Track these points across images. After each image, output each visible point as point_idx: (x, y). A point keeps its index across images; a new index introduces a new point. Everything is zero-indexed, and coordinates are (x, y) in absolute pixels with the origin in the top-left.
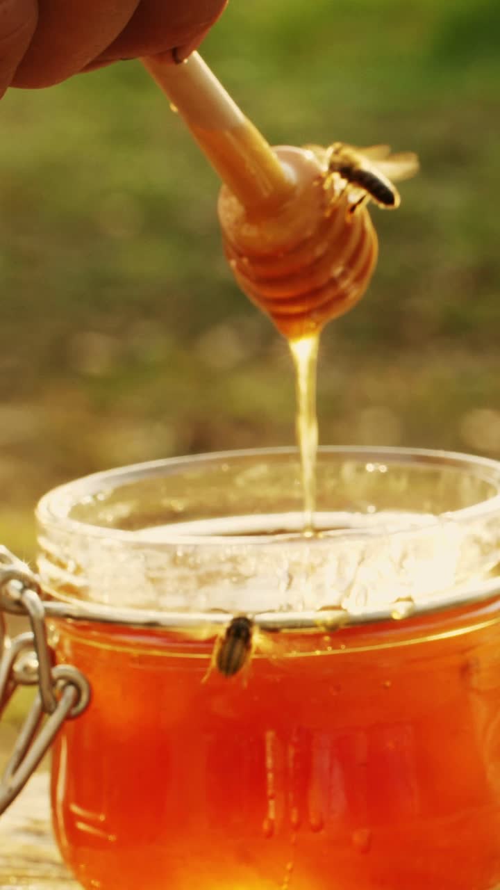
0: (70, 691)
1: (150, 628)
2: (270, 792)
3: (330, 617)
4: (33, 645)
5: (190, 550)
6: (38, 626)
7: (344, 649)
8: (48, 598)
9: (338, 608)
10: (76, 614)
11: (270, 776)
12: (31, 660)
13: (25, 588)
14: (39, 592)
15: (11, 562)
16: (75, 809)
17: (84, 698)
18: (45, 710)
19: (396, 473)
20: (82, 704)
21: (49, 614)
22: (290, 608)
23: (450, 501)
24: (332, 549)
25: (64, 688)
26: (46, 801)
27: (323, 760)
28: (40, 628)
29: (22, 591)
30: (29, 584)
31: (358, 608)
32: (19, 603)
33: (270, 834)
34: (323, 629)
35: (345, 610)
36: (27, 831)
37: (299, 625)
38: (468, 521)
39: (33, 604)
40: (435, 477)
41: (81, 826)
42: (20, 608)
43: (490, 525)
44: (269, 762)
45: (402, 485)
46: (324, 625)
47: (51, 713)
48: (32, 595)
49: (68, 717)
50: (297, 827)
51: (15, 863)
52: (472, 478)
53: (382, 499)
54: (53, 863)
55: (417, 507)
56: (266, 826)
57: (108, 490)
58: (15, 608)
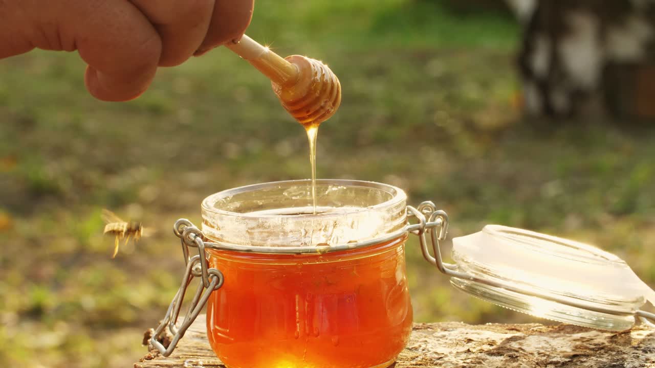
0: (215, 278)
1: (248, 253)
2: (297, 320)
3: (322, 248)
4: (199, 260)
5: (264, 220)
6: (202, 252)
7: (328, 262)
8: (206, 240)
9: (326, 244)
10: (217, 246)
11: (297, 313)
12: (199, 266)
13: (197, 235)
14: (202, 237)
15: (191, 226)
16: (217, 327)
17: (221, 281)
18: (205, 286)
19: (351, 190)
20: (220, 284)
21: (207, 247)
22: (305, 244)
23: (373, 201)
24: (324, 220)
25: (212, 277)
26: (205, 325)
27: (319, 306)
28: (203, 253)
29: (195, 237)
30: (198, 234)
31: (333, 245)
32: (194, 242)
33: (297, 338)
34: (319, 253)
35: (329, 245)
36: (197, 337)
37: (309, 251)
38: (379, 209)
39: (200, 242)
40: (367, 191)
41: (219, 334)
42: (194, 244)
43: (388, 211)
44: (297, 308)
45: (353, 195)
46: (320, 251)
47: (207, 288)
48: (199, 239)
49: (214, 289)
50: (308, 335)
51: (192, 350)
52: (381, 192)
53: (344, 201)
54: (209, 350)
55: (359, 204)
56: (296, 334)
57: (231, 196)
58: (192, 244)
